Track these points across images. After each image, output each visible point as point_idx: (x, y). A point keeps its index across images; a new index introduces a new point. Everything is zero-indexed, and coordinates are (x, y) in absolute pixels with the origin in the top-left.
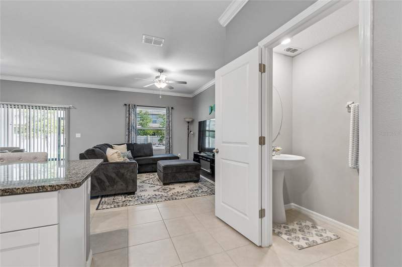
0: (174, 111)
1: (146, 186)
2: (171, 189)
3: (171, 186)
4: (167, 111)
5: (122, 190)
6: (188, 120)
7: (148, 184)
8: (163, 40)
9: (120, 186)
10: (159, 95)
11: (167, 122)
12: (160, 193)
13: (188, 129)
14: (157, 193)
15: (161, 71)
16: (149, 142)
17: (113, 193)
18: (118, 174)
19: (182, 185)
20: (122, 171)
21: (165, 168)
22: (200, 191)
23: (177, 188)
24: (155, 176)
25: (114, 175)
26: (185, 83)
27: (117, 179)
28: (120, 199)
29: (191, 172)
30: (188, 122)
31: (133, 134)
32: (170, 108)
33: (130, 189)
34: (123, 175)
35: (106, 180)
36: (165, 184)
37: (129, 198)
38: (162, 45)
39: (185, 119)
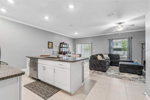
0: (132, 39)
1: (112, 71)
2: (122, 74)
3: (123, 73)
4: (128, 40)
5: (101, 69)
6: (142, 43)
7: (114, 70)
8: (115, 13)
9: (101, 68)
10: (119, 34)
11: (128, 45)
12: (116, 74)
13: (142, 47)
14: (114, 74)
15: (120, 23)
16: (118, 53)
17: (98, 70)
18: (100, 64)
19: (130, 74)
20: (101, 63)
21: (121, 65)
22: (139, 79)
23: (126, 75)
24: (118, 68)
25: (98, 64)
26: (134, 25)
27: (100, 66)
28: (101, 72)
29: (136, 69)
30: (142, 44)
31: (112, 50)
32: (130, 38)
33: (104, 70)
34: (101, 64)
35: (96, 65)
36: (120, 72)
37: (103, 73)
38: (115, 14)
39: (140, 42)
